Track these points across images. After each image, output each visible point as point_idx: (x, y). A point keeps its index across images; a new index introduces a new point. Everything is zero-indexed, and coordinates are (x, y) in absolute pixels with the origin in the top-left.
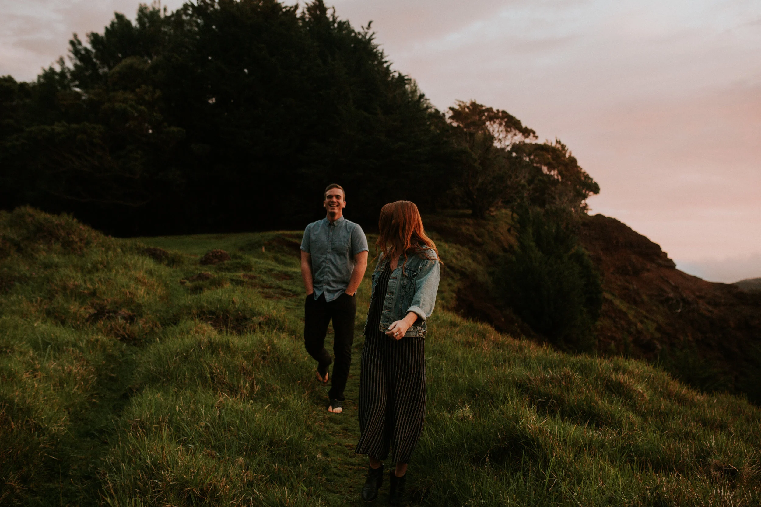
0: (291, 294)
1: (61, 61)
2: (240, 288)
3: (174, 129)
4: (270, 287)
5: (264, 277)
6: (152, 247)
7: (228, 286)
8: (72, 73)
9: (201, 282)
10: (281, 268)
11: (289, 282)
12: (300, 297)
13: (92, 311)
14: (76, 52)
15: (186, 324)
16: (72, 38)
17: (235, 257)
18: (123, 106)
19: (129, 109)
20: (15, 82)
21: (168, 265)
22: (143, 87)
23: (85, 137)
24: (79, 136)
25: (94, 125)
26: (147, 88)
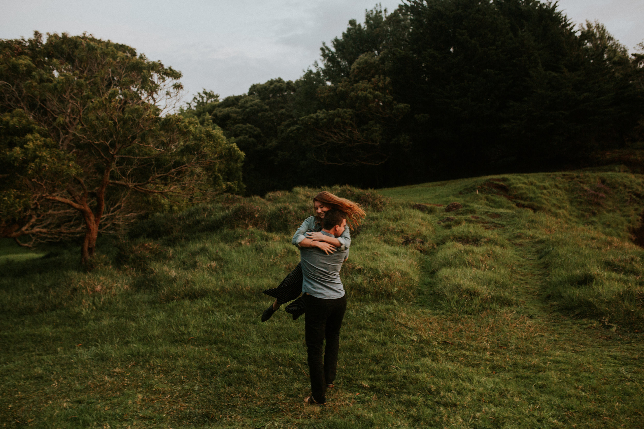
0: (500, 226)
1: (316, 65)
2: (472, 225)
3: (402, 105)
4: (488, 223)
5: (484, 217)
6: (417, 203)
7: (464, 224)
8: (324, 71)
9: (450, 223)
10: (493, 210)
11: (499, 219)
12: (505, 228)
13: (403, 240)
14: (324, 56)
15: (449, 244)
16: (321, 46)
17: (466, 206)
18: (364, 93)
19: (369, 95)
20: (283, 82)
21: (428, 213)
22: (377, 76)
23: (340, 119)
24: (336, 120)
25: (345, 110)
26: (379, 77)
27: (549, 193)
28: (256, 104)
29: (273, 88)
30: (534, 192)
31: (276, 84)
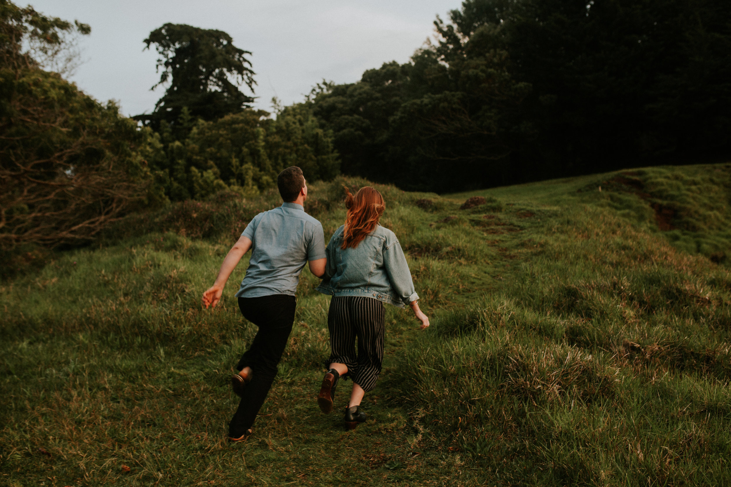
0: (518, 229)
1: (429, 41)
7: (462, 226)
8: (438, 50)
14: (440, 30)
16: (435, 19)
18: (475, 71)
19: (480, 74)
20: (398, 65)
22: (492, 51)
23: (446, 104)
24: (442, 105)
25: (453, 93)
26: (495, 51)
27: (699, 189)
28: (365, 92)
29: (385, 73)
30: (679, 189)
31: (388, 67)
